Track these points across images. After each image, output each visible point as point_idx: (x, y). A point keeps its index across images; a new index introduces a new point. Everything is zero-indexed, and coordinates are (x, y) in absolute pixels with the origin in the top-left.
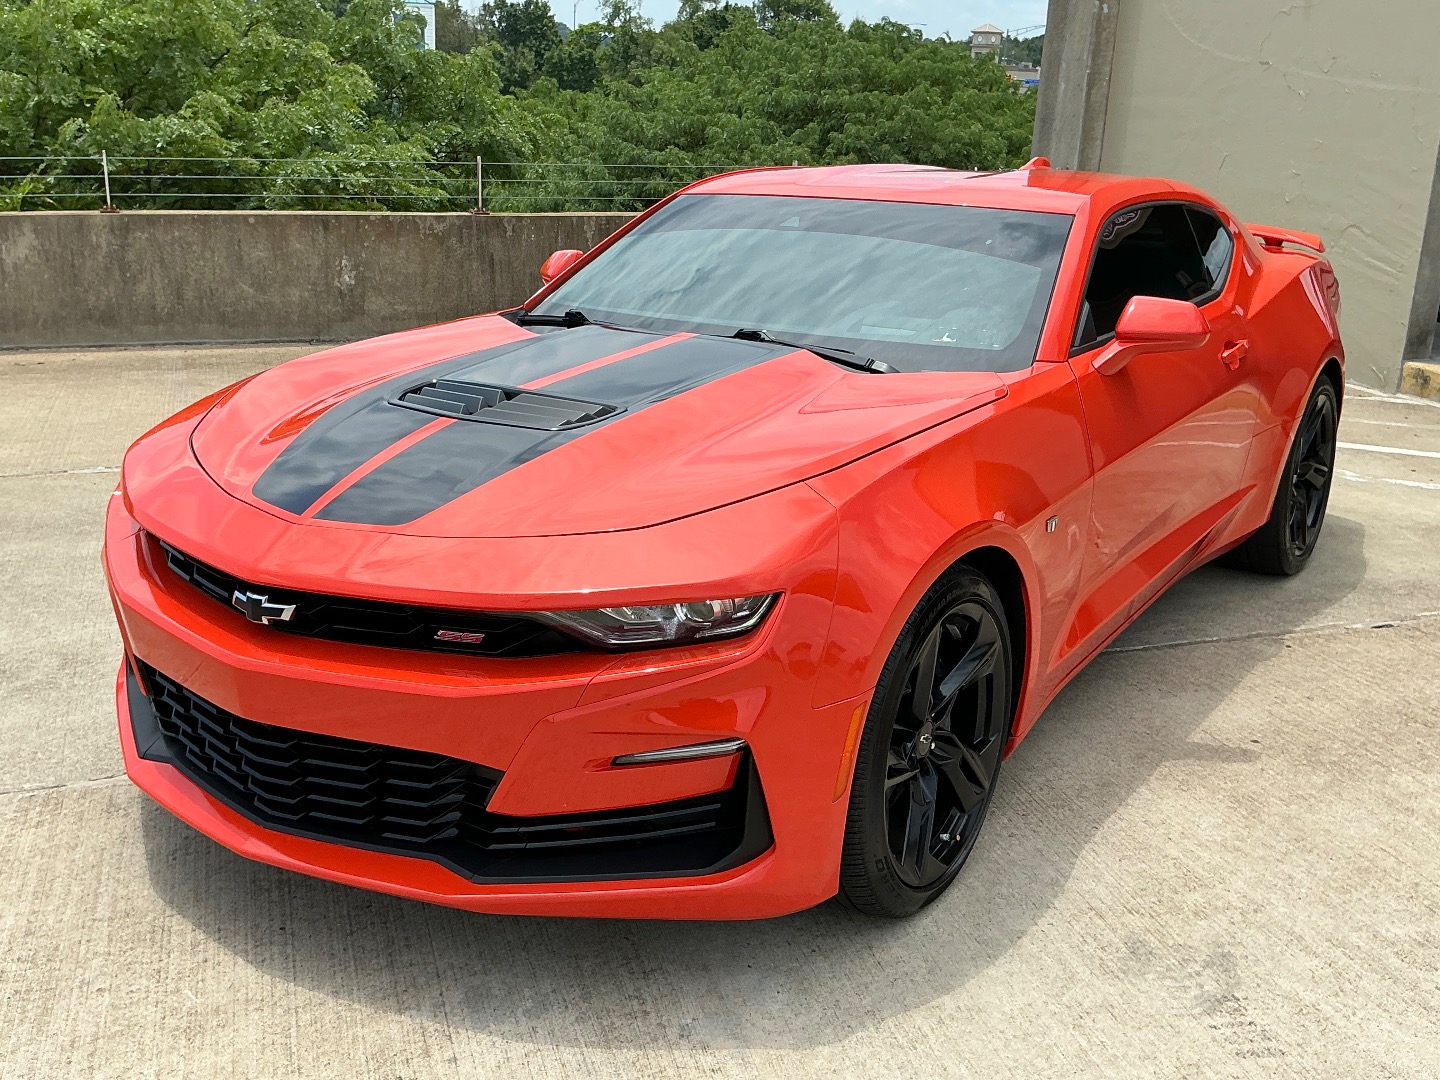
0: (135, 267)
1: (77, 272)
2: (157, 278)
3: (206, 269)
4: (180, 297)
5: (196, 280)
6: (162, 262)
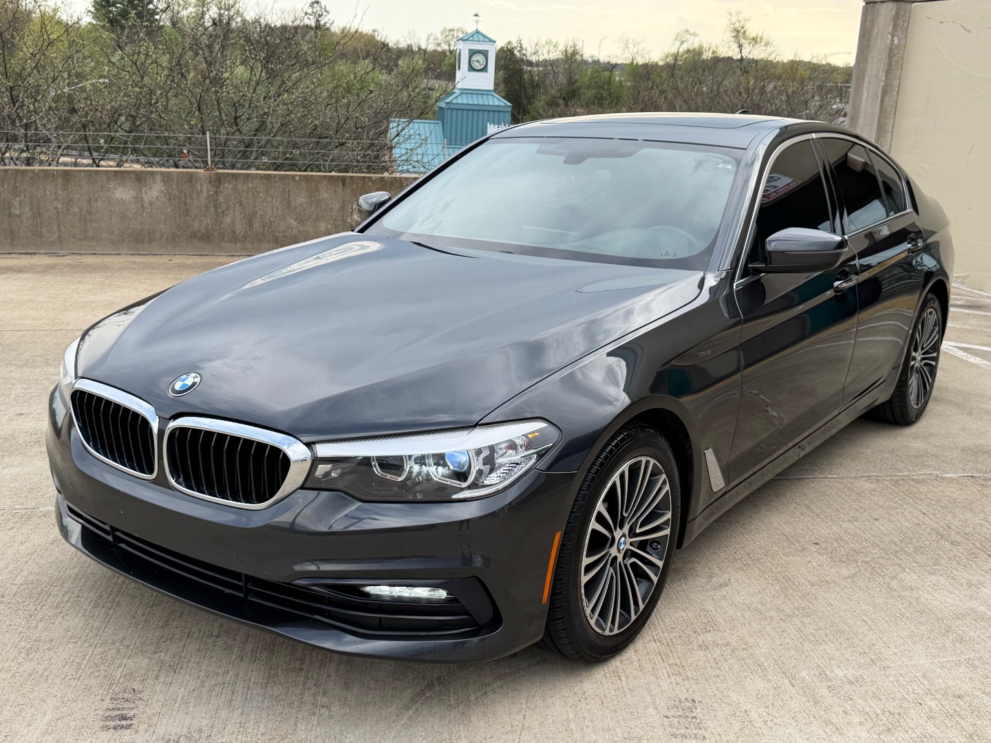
0: (224, 206)
1: (188, 207)
2: (237, 213)
3: (268, 209)
4: (251, 226)
5: (261, 216)
6: (241, 203)
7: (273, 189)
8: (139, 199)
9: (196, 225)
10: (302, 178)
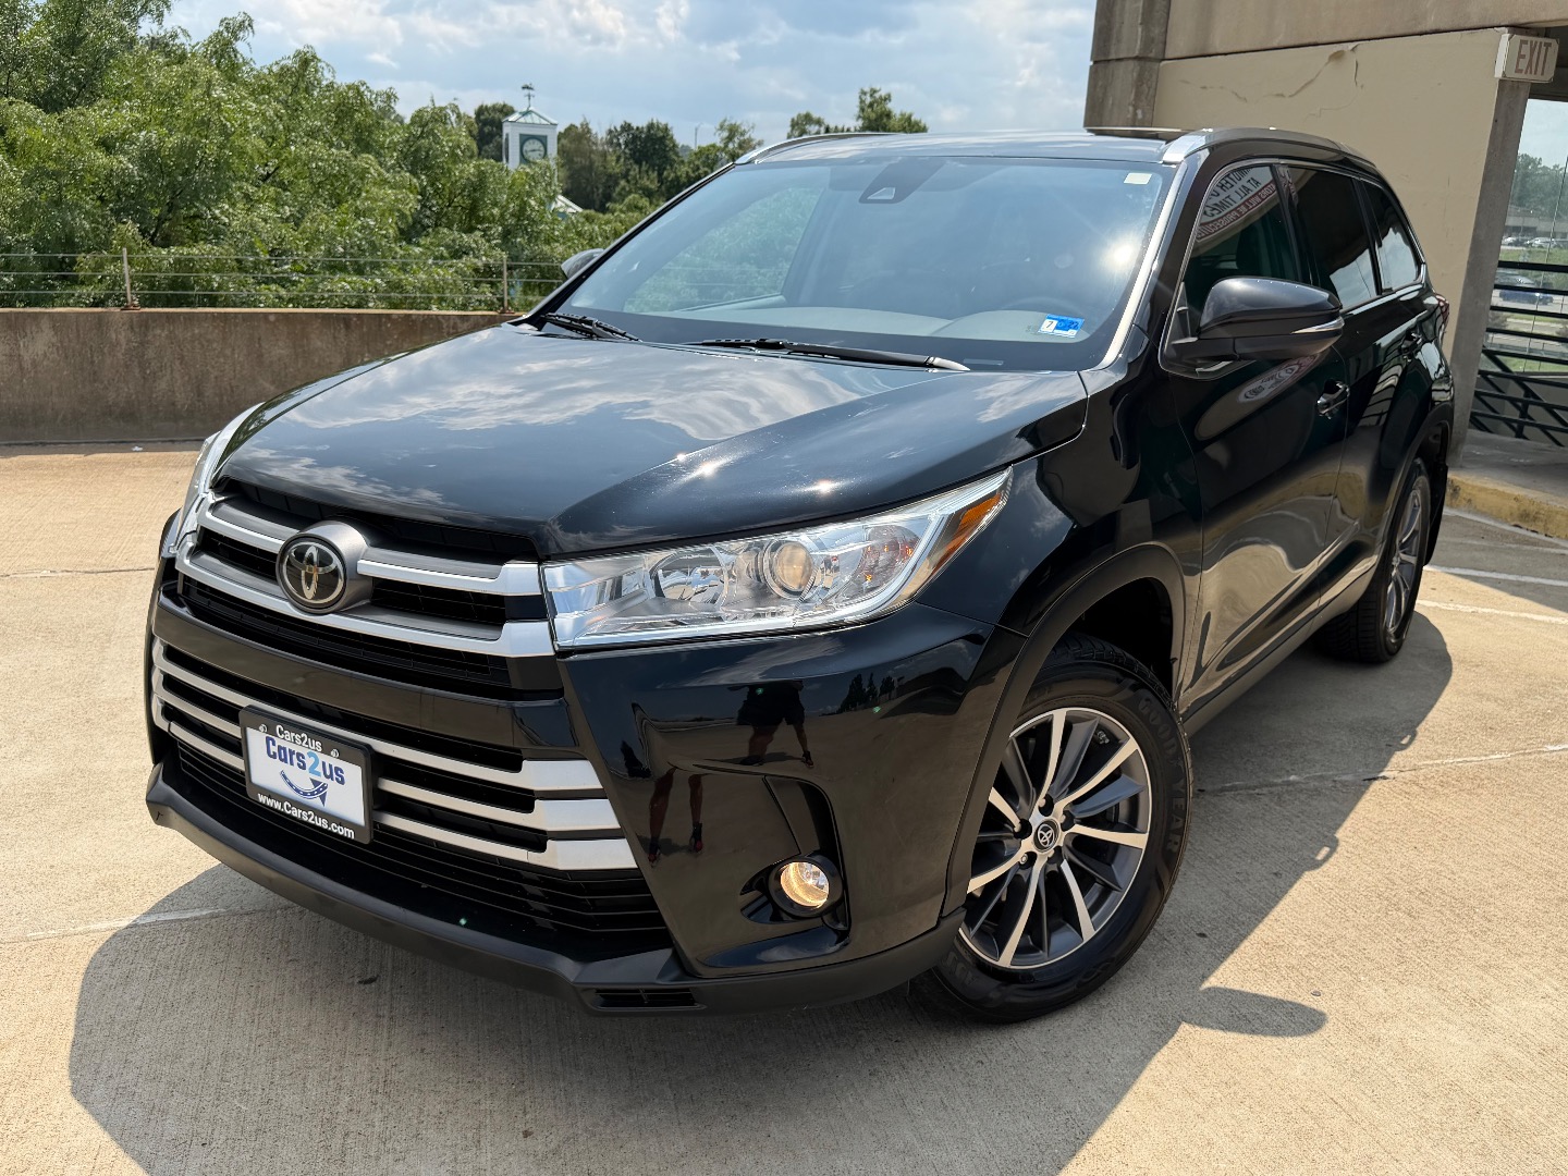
0: (155, 365)
1: (96, 368)
2: (177, 375)
3: (227, 367)
4: (200, 394)
5: (216, 377)
6: (182, 358)
7: (234, 336)
8: (14, 357)
9: (111, 396)
10: (281, 317)
